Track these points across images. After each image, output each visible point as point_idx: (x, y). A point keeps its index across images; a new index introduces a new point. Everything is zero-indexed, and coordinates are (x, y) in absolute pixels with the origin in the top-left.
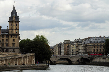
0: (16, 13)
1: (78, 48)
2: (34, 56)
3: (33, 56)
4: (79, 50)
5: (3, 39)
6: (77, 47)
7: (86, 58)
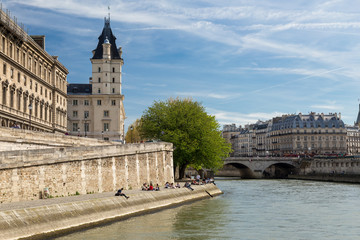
0: (113, 40)
1: (257, 141)
2: (171, 154)
3: (167, 152)
4: (260, 145)
5: (75, 108)
6: (254, 138)
7: (288, 162)
